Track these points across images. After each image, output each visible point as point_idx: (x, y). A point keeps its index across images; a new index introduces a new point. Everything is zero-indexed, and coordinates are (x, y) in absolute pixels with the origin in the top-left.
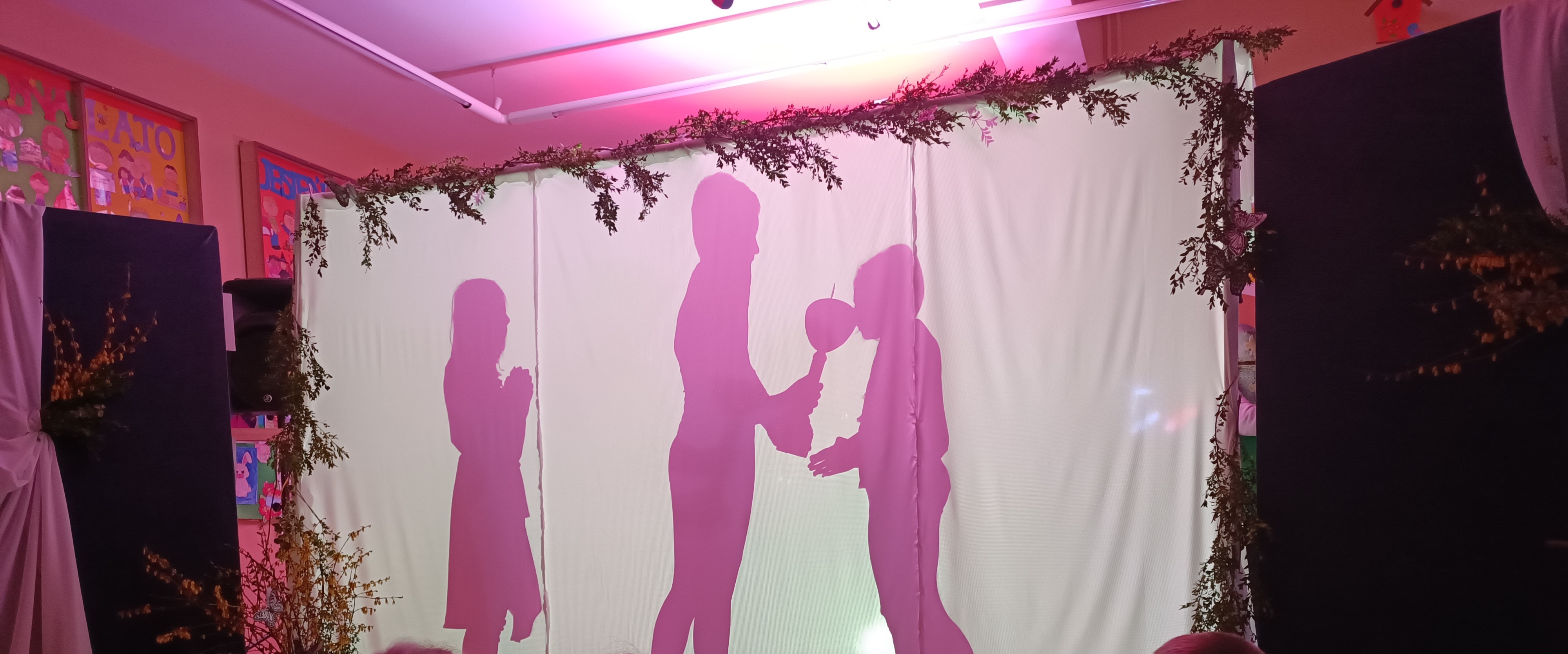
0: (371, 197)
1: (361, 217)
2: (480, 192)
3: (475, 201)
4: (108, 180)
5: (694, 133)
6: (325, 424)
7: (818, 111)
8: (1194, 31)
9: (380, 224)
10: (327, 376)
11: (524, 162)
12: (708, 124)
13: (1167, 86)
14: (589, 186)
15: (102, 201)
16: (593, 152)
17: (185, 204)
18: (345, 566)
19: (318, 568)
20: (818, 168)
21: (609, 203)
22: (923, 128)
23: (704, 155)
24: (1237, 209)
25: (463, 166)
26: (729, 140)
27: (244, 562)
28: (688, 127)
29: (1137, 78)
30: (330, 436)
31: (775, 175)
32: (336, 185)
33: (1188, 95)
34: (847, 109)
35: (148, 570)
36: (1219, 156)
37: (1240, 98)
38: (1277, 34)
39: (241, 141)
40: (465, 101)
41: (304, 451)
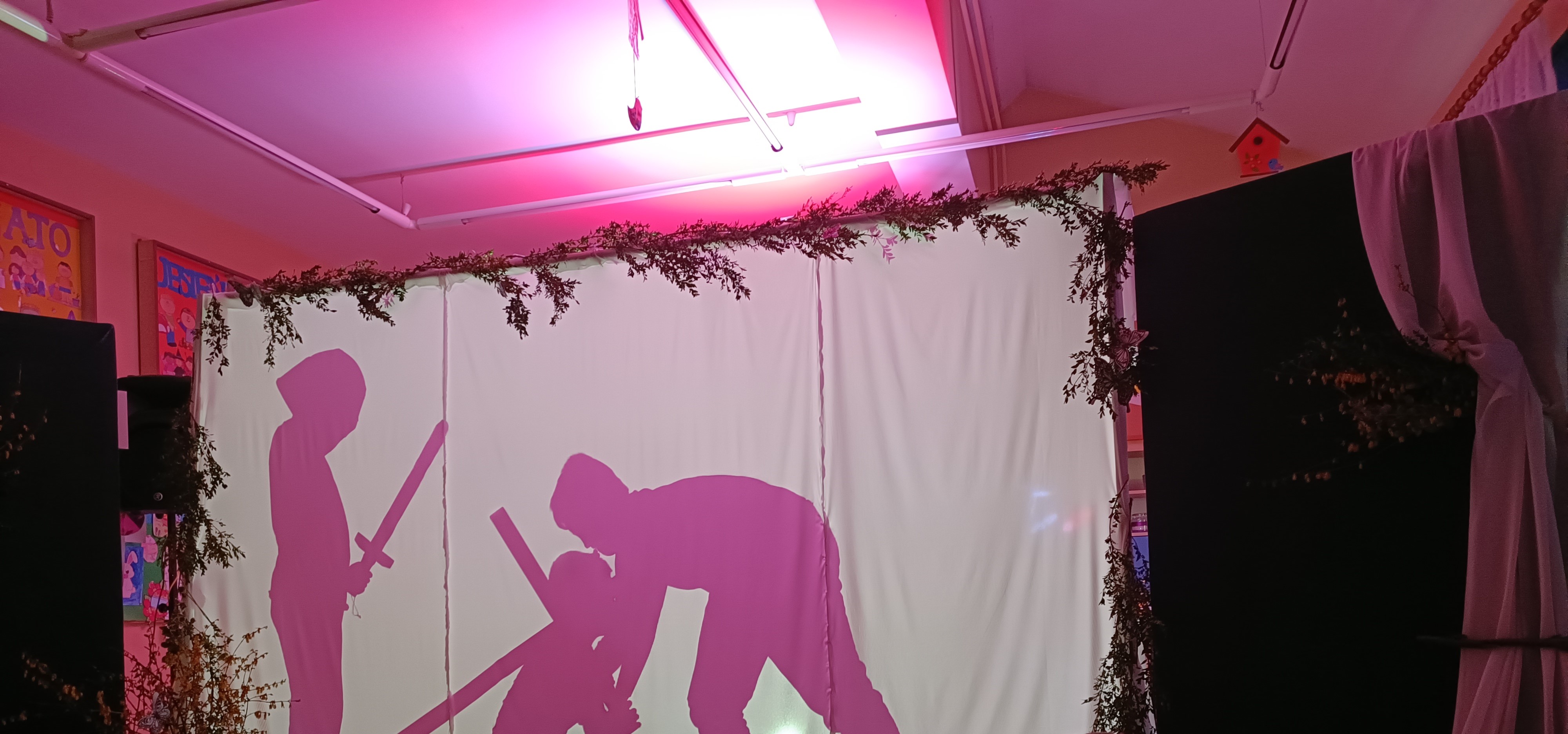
0: (276, 297)
1: (266, 317)
2: (389, 294)
3: (384, 303)
5: (606, 243)
6: (220, 523)
7: (726, 226)
8: (1076, 164)
9: (285, 324)
10: (225, 474)
11: (436, 267)
12: (620, 234)
13: (1053, 214)
14: (501, 292)
16: (504, 260)
17: (79, 301)
18: (238, 669)
19: (208, 671)
20: (727, 279)
21: (521, 308)
22: (828, 244)
23: (614, 264)
24: (1121, 326)
25: (373, 269)
26: (640, 251)
27: (129, 666)
28: (599, 238)
30: (225, 535)
31: (685, 285)
32: (240, 285)
33: (1073, 222)
34: (754, 224)
35: (25, 675)
36: (1103, 278)
37: (1120, 226)
38: (1152, 169)
39: (139, 240)
40: (373, 207)
41: (197, 551)
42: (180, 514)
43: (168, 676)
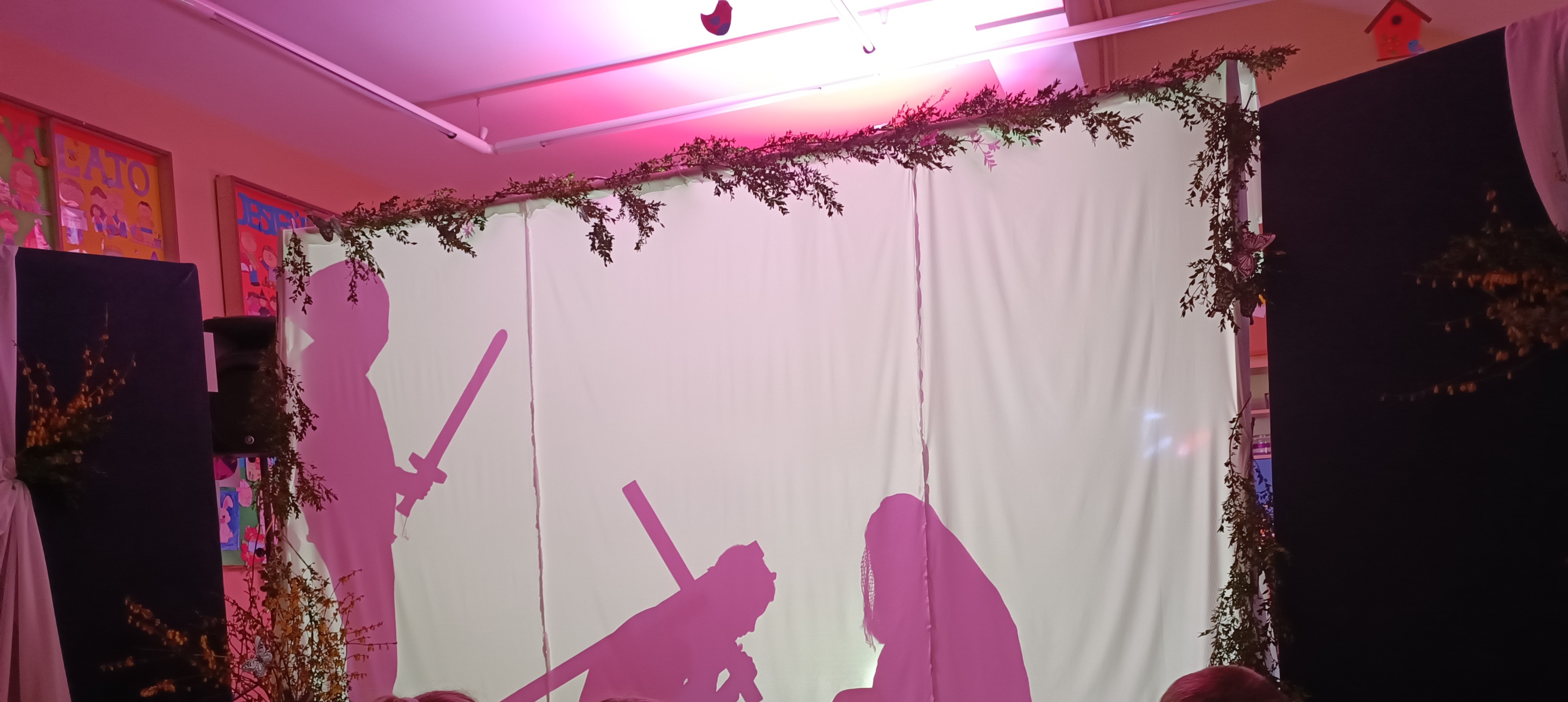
0: (356, 231)
1: (347, 252)
2: (469, 224)
3: (465, 234)
4: (80, 218)
5: (690, 161)
7: (816, 136)
8: (1197, 51)
9: (366, 259)
11: (515, 193)
12: (705, 151)
13: (1171, 108)
14: (583, 217)
15: (74, 239)
16: (586, 182)
17: (160, 241)
18: (335, 612)
19: (307, 614)
20: (818, 195)
21: (604, 234)
22: (925, 153)
23: (700, 183)
24: (1245, 230)
25: (451, 198)
26: (726, 168)
27: (230, 610)
28: (683, 155)
29: (1141, 100)
30: (317, 477)
31: (775, 202)
32: (319, 219)
33: (1193, 116)
34: (846, 134)
35: (130, 621)
36: (1226, 177)
37: (1245, 118)
38: (1280, 54)
39: (217, 176)
40: (449, 131)
41: (291, 495)
42: (272, 456)
43: (268, 619)
